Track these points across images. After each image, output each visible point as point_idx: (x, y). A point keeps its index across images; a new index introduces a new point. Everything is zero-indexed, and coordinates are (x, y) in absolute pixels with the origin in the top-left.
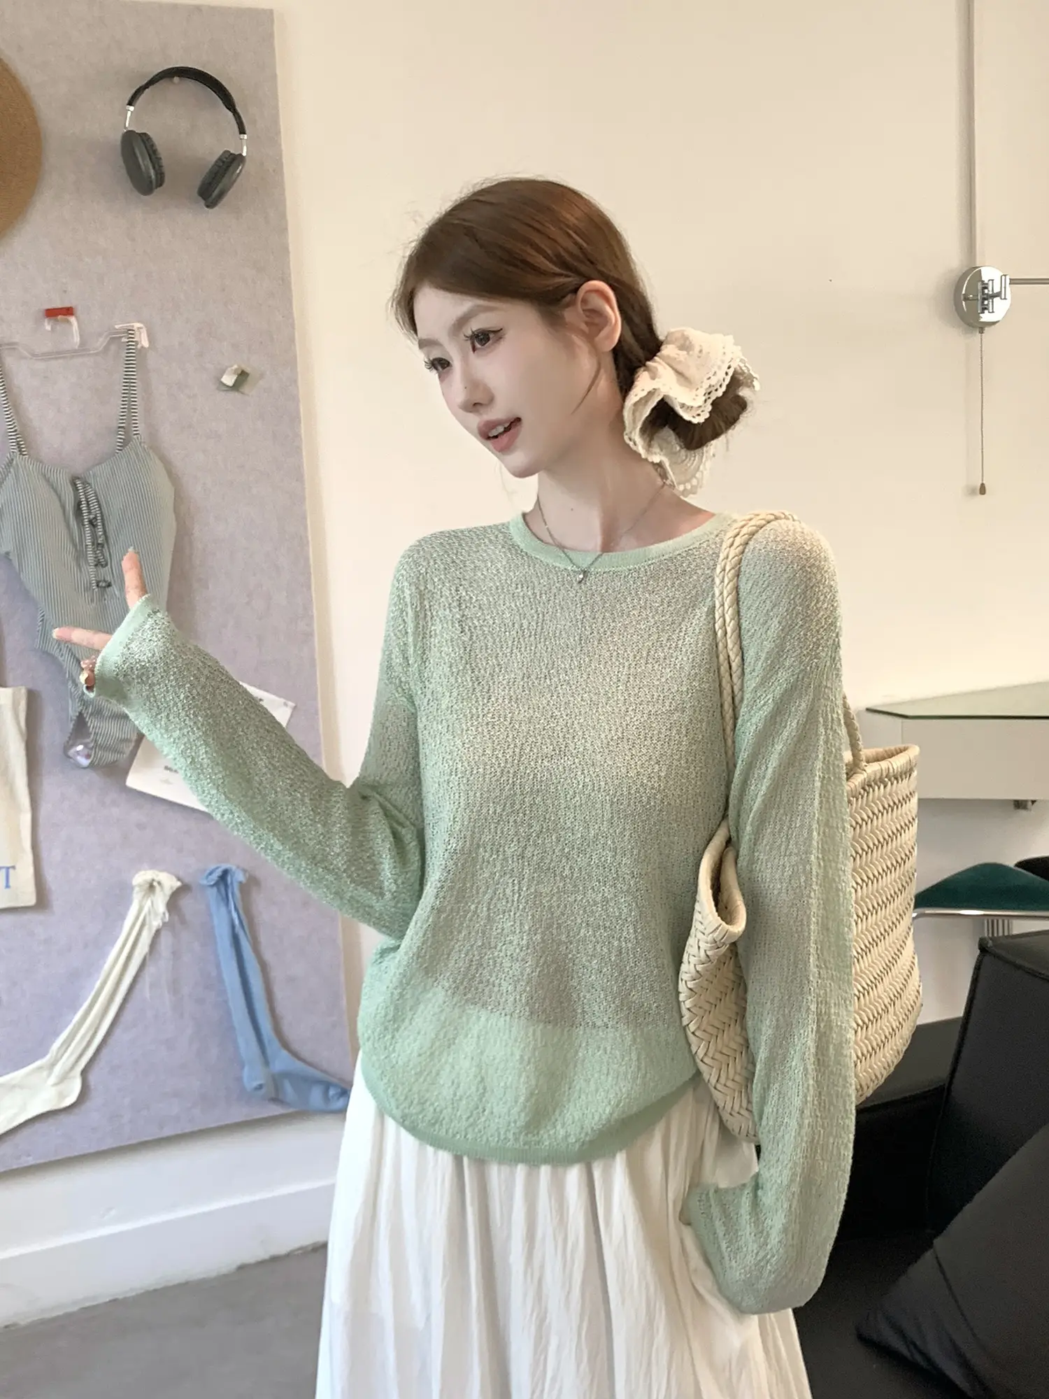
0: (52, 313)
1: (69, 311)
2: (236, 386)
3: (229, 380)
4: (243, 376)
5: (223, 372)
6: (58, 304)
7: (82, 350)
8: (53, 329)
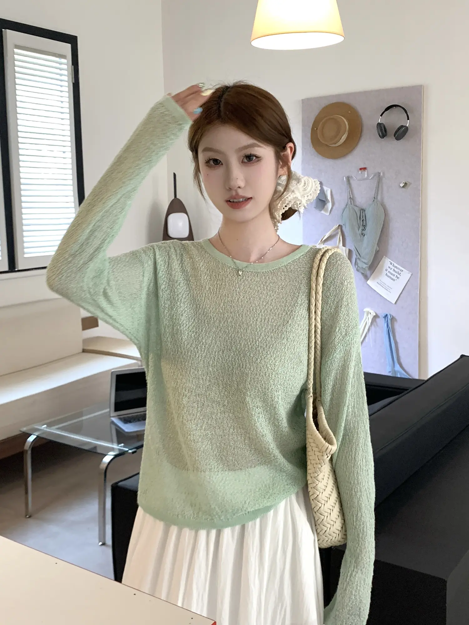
0: (361, 169)
1: (365, 169)
2: (403, 187)
3: (402, 185)
4: (406, 184)
5: (400, 183)
6: (363, 167)
7: (367, 179)
8: (361, 173)
